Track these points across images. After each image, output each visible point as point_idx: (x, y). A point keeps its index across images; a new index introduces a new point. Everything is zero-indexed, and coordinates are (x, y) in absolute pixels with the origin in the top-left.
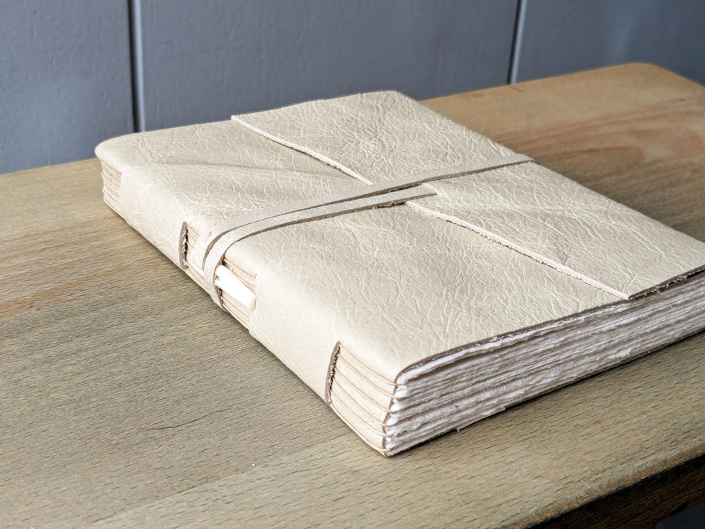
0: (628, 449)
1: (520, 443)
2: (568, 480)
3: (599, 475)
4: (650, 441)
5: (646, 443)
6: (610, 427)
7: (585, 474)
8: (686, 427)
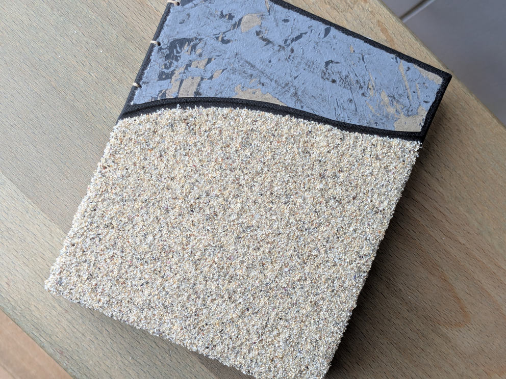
0: (47, 328)
1: (34, 273)
2: (10, 299)
3: (19, 314)
4: (58, 339)
5: (55, 336)
6: (65, 318)
7: (18, 307)
8: (77, 357)
